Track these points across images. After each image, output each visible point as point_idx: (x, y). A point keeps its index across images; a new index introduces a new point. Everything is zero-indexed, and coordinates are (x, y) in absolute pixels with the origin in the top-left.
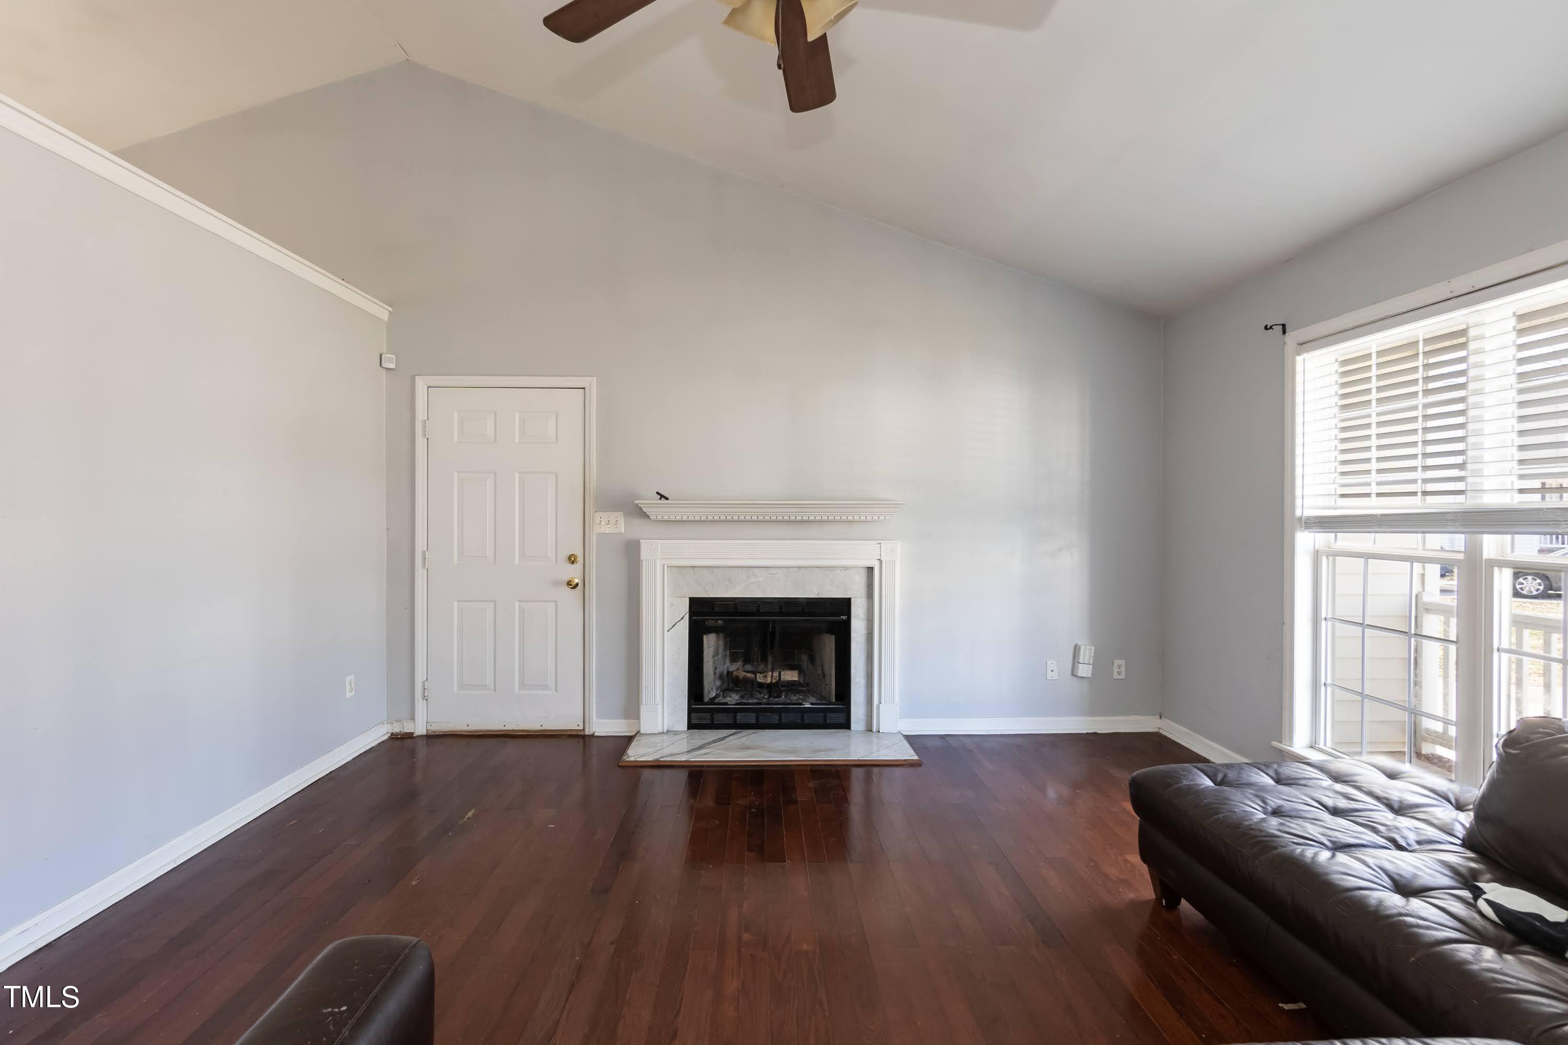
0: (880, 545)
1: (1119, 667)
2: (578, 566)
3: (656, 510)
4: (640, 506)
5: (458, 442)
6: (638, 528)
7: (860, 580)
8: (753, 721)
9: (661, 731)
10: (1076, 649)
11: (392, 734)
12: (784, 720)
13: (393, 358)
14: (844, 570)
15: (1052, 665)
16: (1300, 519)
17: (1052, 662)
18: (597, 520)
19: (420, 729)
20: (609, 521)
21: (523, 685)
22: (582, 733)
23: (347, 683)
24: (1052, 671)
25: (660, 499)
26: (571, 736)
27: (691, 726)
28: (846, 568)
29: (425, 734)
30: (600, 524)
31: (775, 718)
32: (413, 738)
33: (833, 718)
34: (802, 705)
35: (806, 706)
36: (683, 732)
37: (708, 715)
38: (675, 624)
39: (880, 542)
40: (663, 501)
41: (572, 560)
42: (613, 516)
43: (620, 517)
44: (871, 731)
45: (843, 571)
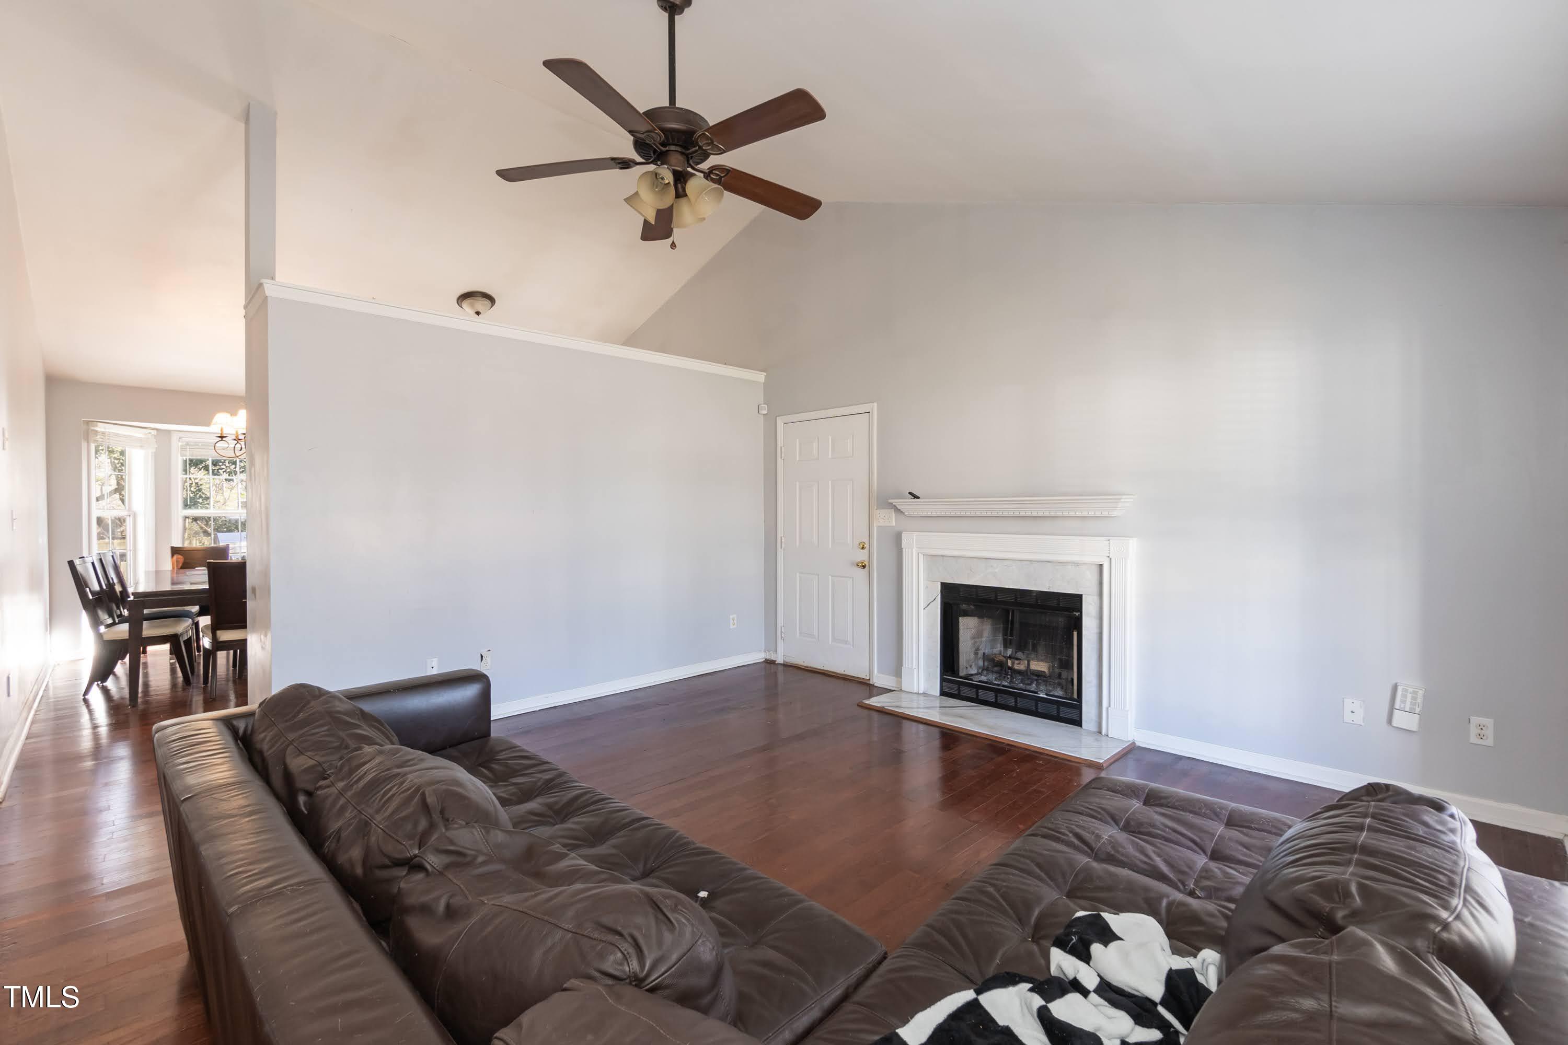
0: (1108, 543)
1: (1482, 728)
2: (866, 551)
3: (910, 507)
4: (894, 504)
6: (904, 522)
7: (1092, 577)
9: (920, 693)
10: (1395, 689)
11: (766, 659)
13: (765, 407)
14: (1076, 567)
15: (1352, 703)
17: (1353, 701)
18: (877, 515)
19: (780, 660)
20: (883, 516)
21: (834, 639)
22: (869, 683)
23: (731, 619)
24: (1352, 712)
25: (912, 498)
26: (862, 683)
27: (943, 693)
28: (1077, 564)
29: (782, 663)
30: (879, 518)
31: (1011, 702)
32: (775, 664)
33: (1065, 712)
35: (1041, 695)
36: (935, 696)
37: (956, 687)
38: (929, 604)
39: (1108, 539)
40: (916, 500)
41: (862, 546)
42: (885, 512)
43: (892, 513)
44: (1100, 733)
45: (1073, 567)
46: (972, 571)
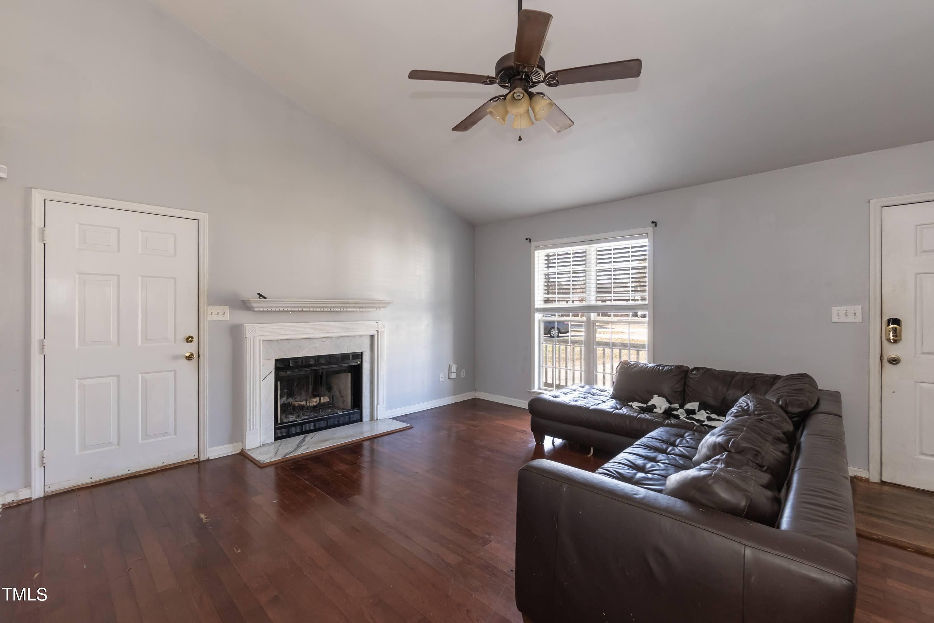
0: (378, 323)
1: (463, 372)
2: (195, 343)
3: (259, 305)
4: (244, 302)
5: (79, 249)
6: (241, 317)
7: (367, 341)
8: (312, 428)
9: (259, 446)
10: (450, 367)
12: (329, 424)
14: (360, 337)
15: (442, 375)
16: (537, 309)
18: (209, 312)
19: (38, 493)
20: (218, 312)
21: (146, 435)
22: (198, 461)
24: (442, 377)
25: (259, 298)
26: (190, 464)
27: (276, 439)
28: (360, 336)
29: (42, 496)
30: (212, 314)
31: (324, 424)
32: (30, 501)
33: (354, 417)
34: (338, 413)
35: (340, 413)
36: (270, 444)
37: (286, 430)
38: (265, 377)
39: (378, 321)
40: (263, 299)
41: (189, 340)
42: (221, 309)
43: (227, 309)
44: (373, 420)
46: (300, 348)
